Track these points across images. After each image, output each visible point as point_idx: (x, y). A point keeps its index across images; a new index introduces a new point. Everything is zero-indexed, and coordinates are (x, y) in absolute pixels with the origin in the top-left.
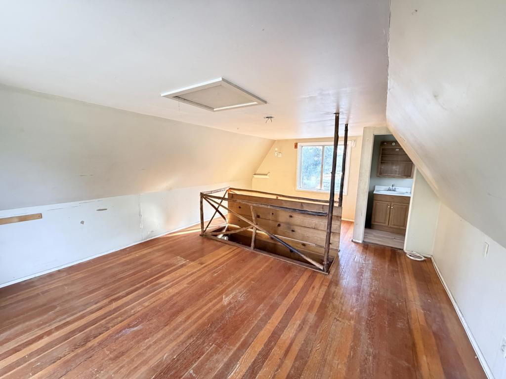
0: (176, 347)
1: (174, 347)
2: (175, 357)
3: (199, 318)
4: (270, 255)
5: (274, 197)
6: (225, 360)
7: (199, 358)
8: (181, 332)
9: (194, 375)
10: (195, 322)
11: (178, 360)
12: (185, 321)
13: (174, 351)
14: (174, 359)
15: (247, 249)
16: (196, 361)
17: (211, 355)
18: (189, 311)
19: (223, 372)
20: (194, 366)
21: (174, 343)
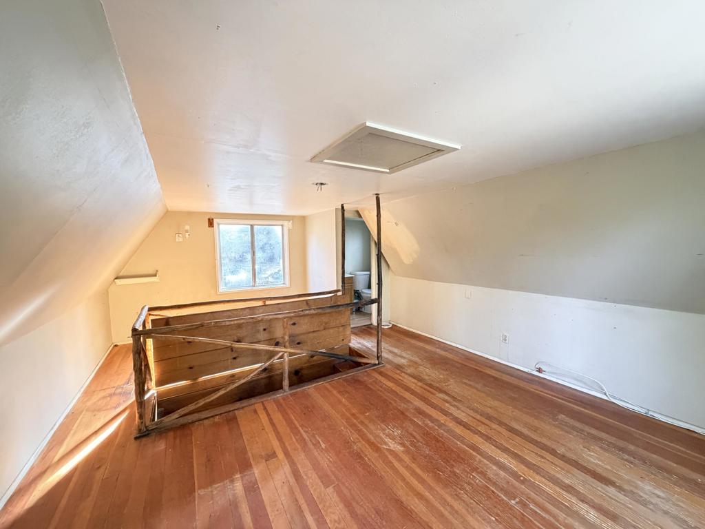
0: (476, 516)
1: (477, 519)
2: (494, 519)
3: (422, 481)
4: (317, 382)
5: (260, 303)
6: (494, 468)
7: (493, 492)
8: (448, 508)
9: (517, 500)
10: (430, 489)
11: (498, 515)
12: (426, 500)
13: (484, 520)
14: (496, 519)
15: (279, 395)
16: (498, 495)
17: (489, 479)
18: (402, 493)
19: (511, 473)
20: (505, 499)
21: (470, 519)
